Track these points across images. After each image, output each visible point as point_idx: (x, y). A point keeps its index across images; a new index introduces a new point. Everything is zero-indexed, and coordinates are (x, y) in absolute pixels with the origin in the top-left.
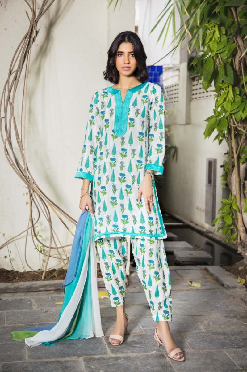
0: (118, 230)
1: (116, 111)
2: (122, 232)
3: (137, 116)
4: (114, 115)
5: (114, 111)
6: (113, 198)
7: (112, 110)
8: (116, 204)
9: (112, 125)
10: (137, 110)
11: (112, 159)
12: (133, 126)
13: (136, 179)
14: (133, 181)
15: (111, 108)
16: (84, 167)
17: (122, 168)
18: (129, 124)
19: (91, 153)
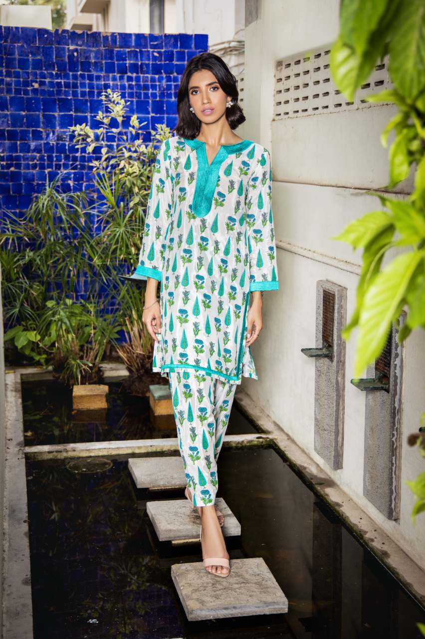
0: (188, 362)
1: (198, 176)
2: (193, 365)
3: (230, 192)
4: (194, 182)
5: (195, 177)
6: (182, 311)
7: (192, 175)
8: (186, 321)
9: (190, 199)
10: (232, 183)
11: (186, 251)
12: (222, 205)
13: (217, 287)
14: (213, 289)
15: (190, 171)
16: (147, 259)
17: (199, 267)
18: (216, 200)
19: (157, 237)
